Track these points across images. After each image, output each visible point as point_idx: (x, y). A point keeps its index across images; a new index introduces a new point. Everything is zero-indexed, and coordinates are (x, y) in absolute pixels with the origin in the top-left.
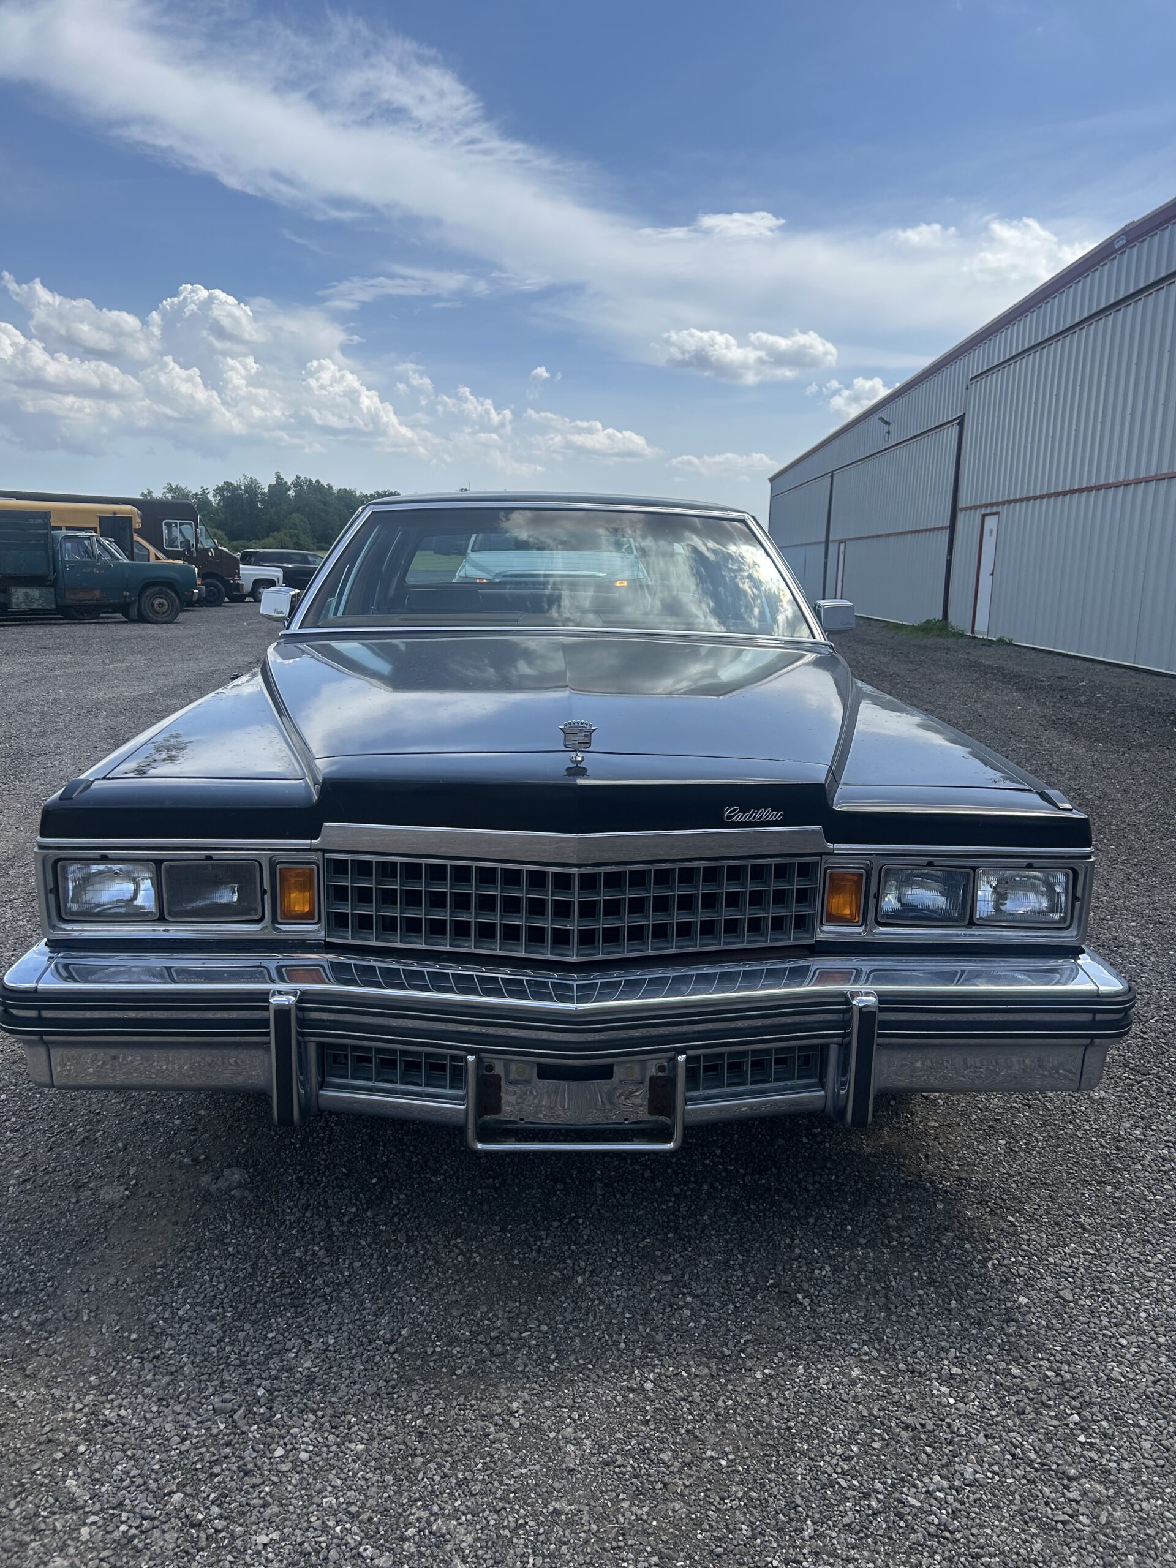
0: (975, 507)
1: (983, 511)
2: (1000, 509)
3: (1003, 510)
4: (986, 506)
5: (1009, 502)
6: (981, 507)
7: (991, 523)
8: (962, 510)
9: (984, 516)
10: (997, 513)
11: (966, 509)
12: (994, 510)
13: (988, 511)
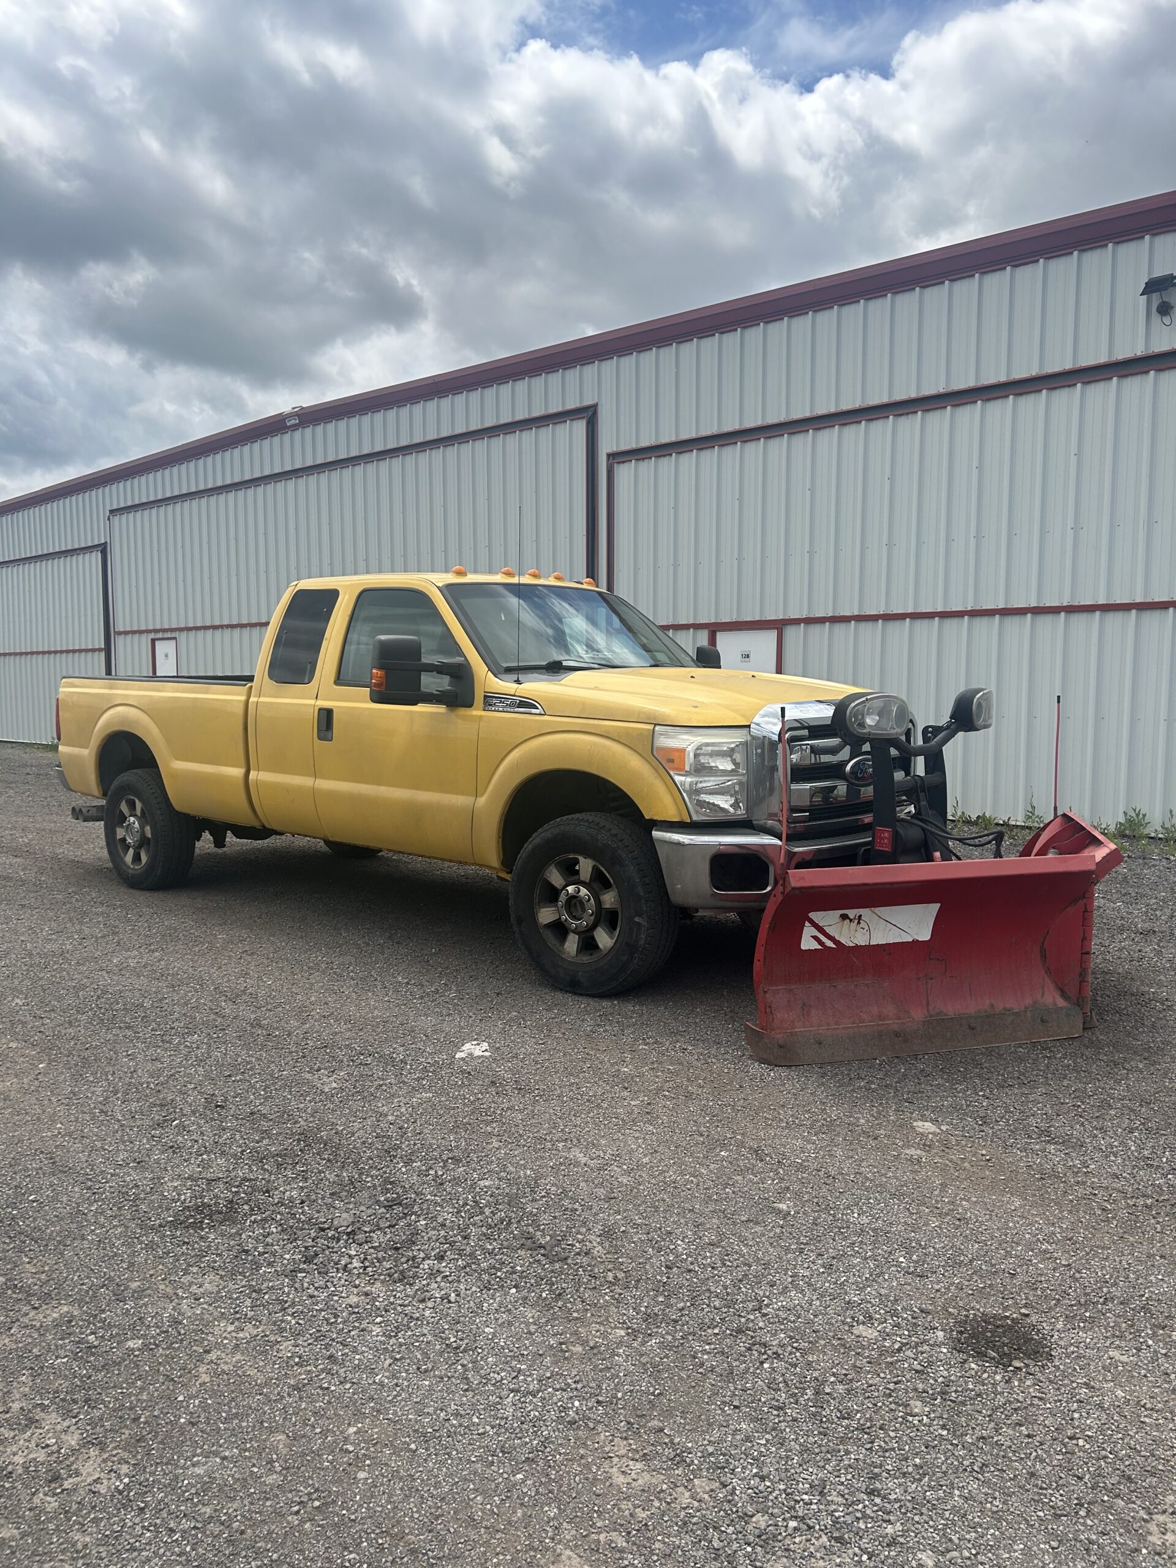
0: (141, 632)
1: (152, 636)
2: (176, 634)
3: (182, 637)
4: (156, 631)
5: (189, 629)
6: (148, 631)
7: (162, 648)
8: (120, 633)
9: (153, 641)
10: (175, 638)
11: (126, 633)
12: (169, 635)
13: (160, 635)
